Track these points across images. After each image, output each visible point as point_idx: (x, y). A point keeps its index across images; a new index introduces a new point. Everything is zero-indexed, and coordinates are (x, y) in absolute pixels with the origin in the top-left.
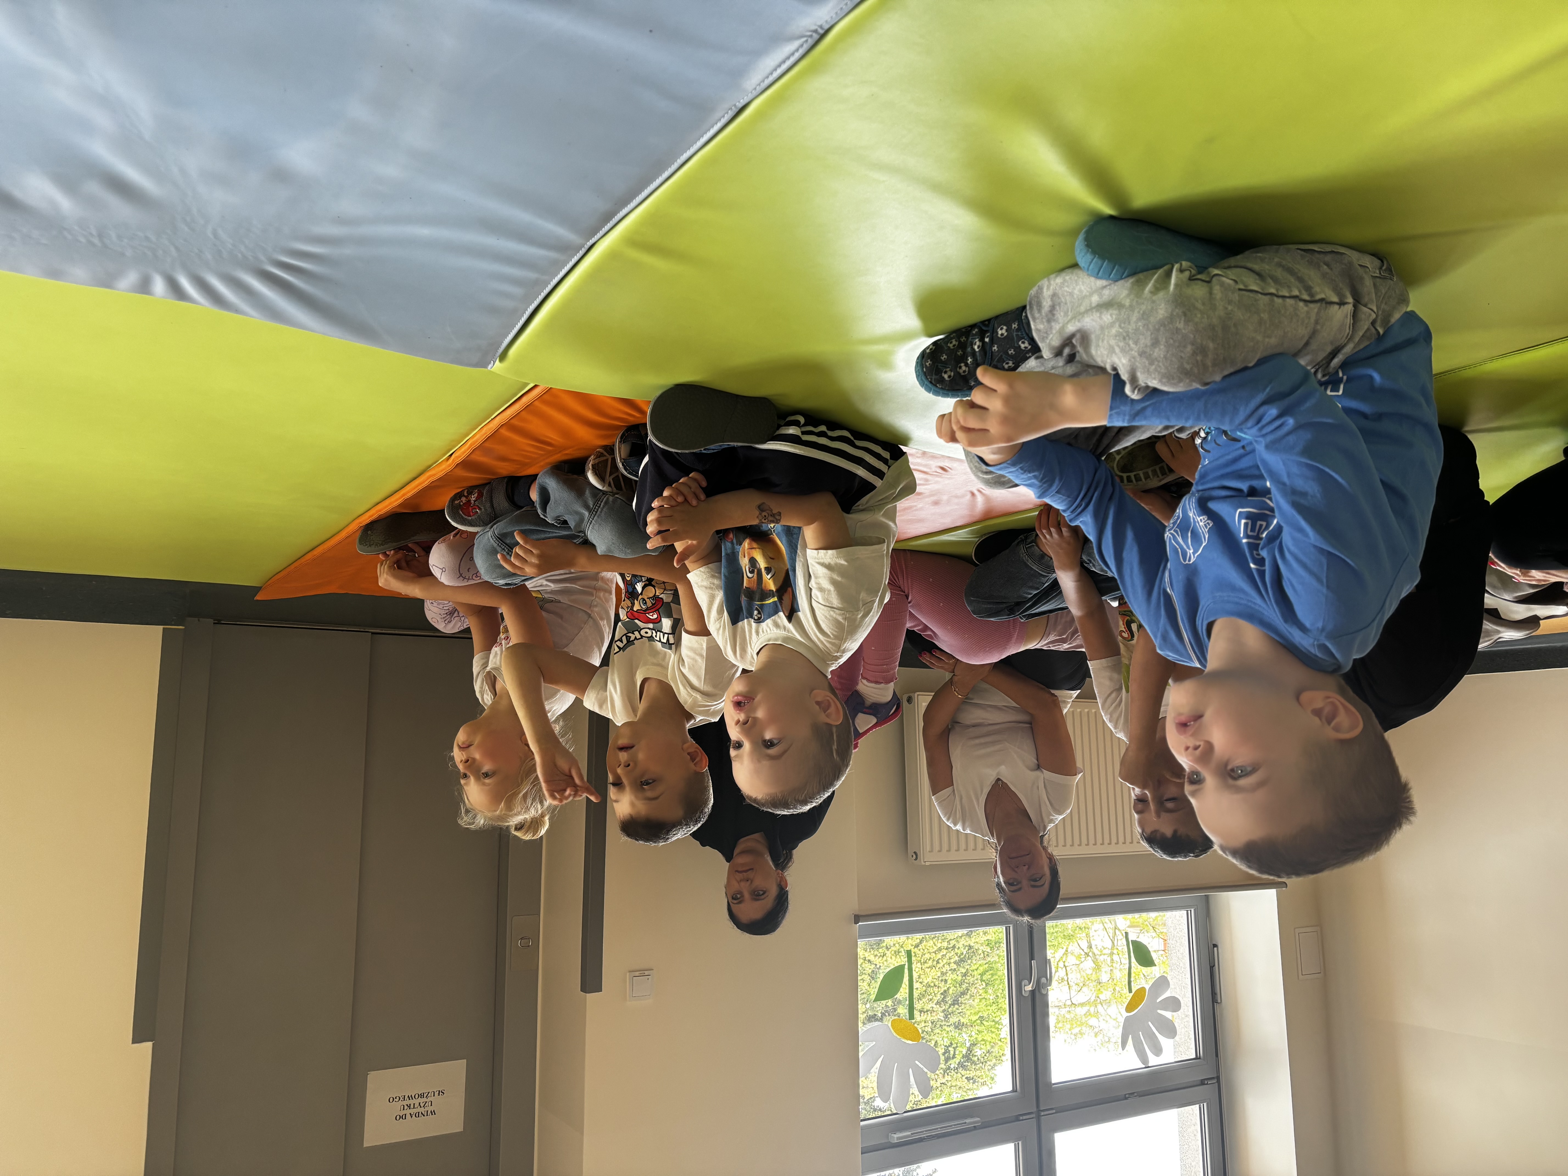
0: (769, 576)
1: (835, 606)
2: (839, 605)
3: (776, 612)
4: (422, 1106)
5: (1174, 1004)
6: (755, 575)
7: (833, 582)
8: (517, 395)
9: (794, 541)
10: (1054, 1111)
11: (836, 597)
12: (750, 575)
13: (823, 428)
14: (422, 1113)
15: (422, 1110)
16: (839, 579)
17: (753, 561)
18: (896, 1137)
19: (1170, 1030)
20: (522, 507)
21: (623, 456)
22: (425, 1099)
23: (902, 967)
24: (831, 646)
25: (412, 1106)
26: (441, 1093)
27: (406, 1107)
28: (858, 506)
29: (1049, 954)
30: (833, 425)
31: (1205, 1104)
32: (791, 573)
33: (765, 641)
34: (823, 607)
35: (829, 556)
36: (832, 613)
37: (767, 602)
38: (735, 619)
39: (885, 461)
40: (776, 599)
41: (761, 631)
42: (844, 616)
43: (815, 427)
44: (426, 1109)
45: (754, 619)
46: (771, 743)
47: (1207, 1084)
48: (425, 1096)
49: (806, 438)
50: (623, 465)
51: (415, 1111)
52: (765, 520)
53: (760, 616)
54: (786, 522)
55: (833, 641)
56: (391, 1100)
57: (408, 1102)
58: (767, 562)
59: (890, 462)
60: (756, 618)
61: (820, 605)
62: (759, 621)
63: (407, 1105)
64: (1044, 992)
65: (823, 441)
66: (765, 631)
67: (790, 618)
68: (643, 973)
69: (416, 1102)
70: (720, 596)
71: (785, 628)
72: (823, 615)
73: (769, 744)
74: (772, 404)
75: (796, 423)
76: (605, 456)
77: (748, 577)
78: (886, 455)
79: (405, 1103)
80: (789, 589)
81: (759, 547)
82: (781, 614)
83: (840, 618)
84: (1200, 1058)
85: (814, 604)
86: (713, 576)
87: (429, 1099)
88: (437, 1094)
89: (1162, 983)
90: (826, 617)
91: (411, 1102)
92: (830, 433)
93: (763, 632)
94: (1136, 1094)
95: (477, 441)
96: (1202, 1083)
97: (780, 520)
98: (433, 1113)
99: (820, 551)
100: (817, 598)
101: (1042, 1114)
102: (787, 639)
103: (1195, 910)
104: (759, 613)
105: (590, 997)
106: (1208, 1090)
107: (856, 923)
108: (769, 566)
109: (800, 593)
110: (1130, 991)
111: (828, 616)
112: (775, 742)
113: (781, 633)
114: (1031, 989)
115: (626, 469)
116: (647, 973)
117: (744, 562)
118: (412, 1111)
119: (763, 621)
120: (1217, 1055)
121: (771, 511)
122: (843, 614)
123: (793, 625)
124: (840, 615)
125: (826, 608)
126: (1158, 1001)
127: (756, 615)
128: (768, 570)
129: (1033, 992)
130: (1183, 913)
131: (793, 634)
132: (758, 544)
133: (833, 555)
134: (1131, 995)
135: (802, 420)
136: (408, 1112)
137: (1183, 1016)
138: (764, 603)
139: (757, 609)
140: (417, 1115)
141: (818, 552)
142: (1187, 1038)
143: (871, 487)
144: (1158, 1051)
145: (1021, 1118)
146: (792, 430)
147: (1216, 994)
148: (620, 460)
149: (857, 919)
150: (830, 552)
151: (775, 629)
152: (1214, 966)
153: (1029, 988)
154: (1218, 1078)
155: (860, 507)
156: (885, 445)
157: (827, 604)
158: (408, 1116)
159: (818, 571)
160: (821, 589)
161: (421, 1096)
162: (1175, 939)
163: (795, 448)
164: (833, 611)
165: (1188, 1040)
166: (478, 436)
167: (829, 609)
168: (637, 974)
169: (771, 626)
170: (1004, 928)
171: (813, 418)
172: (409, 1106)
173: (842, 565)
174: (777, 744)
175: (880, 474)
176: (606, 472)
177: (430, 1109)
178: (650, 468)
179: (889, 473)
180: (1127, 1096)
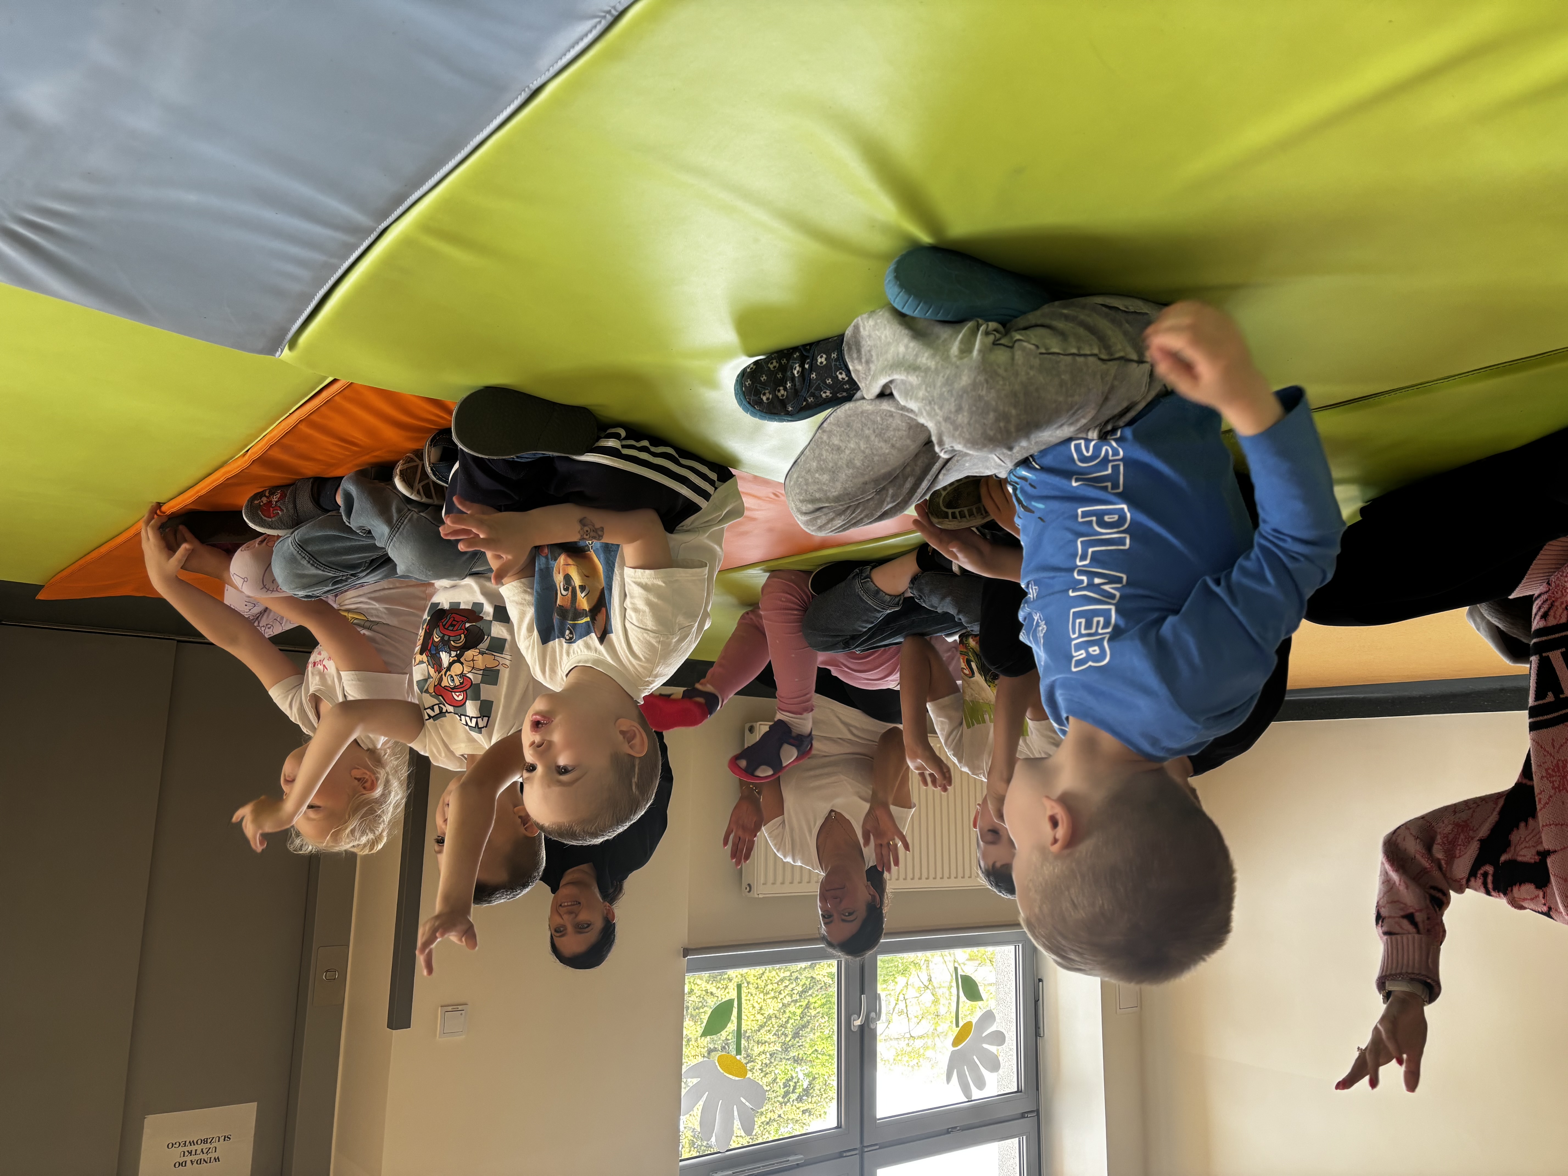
0: (583, 595)
1: (649, 628)
2: (654, 628)
3: (588, 633)
4: (205, 1151)
5: (999, 1038)
6: (570, 593)
7: (649, 603)
8: (316, 389)
9: (611, 559)
10: (878, 1147)
11: (651, 619)
12: (564, 593)
13: (645, 443)
14: (204, 1160)
15: (205, 1156)
16: (655, 600)
17: (568, 579)
19: (994, 1065)
20: (329, 511)
21: (432, 461)
22: (208, 1145)
23: (731, 1002)
24: (642, 669)
25: (193, 1153)
26: (227, 1138)
27: (187, 1153)
28: (683, 526)
29: (880, 988)
30: (657, 440)
31: (1024, 1137)
32: (606, 592)
33: (575, 663)
34: (637, 629)
35: (647, 576)
36: (645, 635)
37: (579, 622)
38: (545, 638)
39: (712, 482)
40: (588, 619)
41: (571, 651)
42: (658, 640)
43: (637, 441)
44: (209, 1156)
45: (566, 639)
46: (565, 770)
47: (1027, 1117)
48: (209, 1141)
49: (625, 451)
50: (432, 469)
51: (197, 1157)
52: (587, 535)
53: (571, 636)
54: (606, 540)
55: (646, 665)
56: (170, 1146)
57: (189, 1148)
58: (582, 580)
59: (717, 483)
60: (568, 638)
61: (633, 626)
62: (570, 641)
63: (188, 1151)
64: (872, 1026)
65: (644, 456)
66: (576, 652)
67: (602, 639)
68: (456, 1007)
69: (199, 1147)
70: (530, 612)
71: (596, 650)
72: (636, 636)
73: (563, 770)
74: (594, 416)
75: (617, 436)
76: (415, 461)
77: (562, 595)
78: (713, 476)
79: (186, 1149)
80: (604, 609)
81: (574, 563)
82: (593, 635)
83: (653, 641)
84: (1021, 1092)
85: (628, 625)
86: (525, 592)
87: (214, 1145)
88: (222, 1139)
89: (988, 1017)
90: (639, 639)
91: (193, 1148)
92: (653, 449)
93: (574, 653)
94: (958, 1128)
95: (275, 437)
96: (1023, 1116)
97: (602, 536)
98: (217, 1159)
99: (637, 570)
100: (632, 619)
101: (866, 1150)
102: (597, 662)
103: (1023, 945)
104: (571, 633)
105: (398, 1034)
106: (1028, 1123)
107: (684, 957)
108: (583, 584)
109: (614, 614)
110: (957, 1025)
111: (641, 639)
112: (570, 768)
113: (592, 655)
114: (859, 1024)
115: (435, 475)
116: (460, 1008)
117: (559, 579)
118: (194, 1158)
119: (574, 642)
120: (1037, 1089)
121: (594, 526)
122: (657, 637)
123: (604, 647)
124: (653, 637)
125: (639, 630)
126: (983, 1035)
127: (568, 635)
128: (582, 588)
129: (862, 1027)
130: (1011, 948)
131: (604, 657)
132: (573, 560)
133: (651, 575)
134: (958, 1029)
135: (623, 433)
136: (188, 1158)
137: (1007, 1050)
138: (576, 622)
139: (569, 629)
140: (199, 1162)
141: (635, 572)
142: (1010, 1071)
143: (695, 508)
144: (981, 1084)
145: (845, 1155)
146: (611, 443)
147: (1039, 1028)
148: (429, 465)
149: (686, 952)
150: (647, 572)
151: (585, 650)
152: (1039, 1000)
153: (858, 1023)
154: (1038, 1111)
155: (684, 528)
156: (712, 466)
157: (641, 626)
159: (634, 590)
160: (636, 610)
162: (1002, 974)
163: (614, 461)
164: (647, 633)
165: (1011, 1074)
166: (275, 432)
167: (643, 631)
168: (450, 1008)
169: (582, 647)
170: (836, 962)
171: (635, 432)
172: (190, 1153)
173: (659, 586)
174: (572, 770)
175: (706, 496)
176: (415, 479)
177: (213, 1155)
178: (460, 475)
179: (716, 496)
180: (950, 1130)
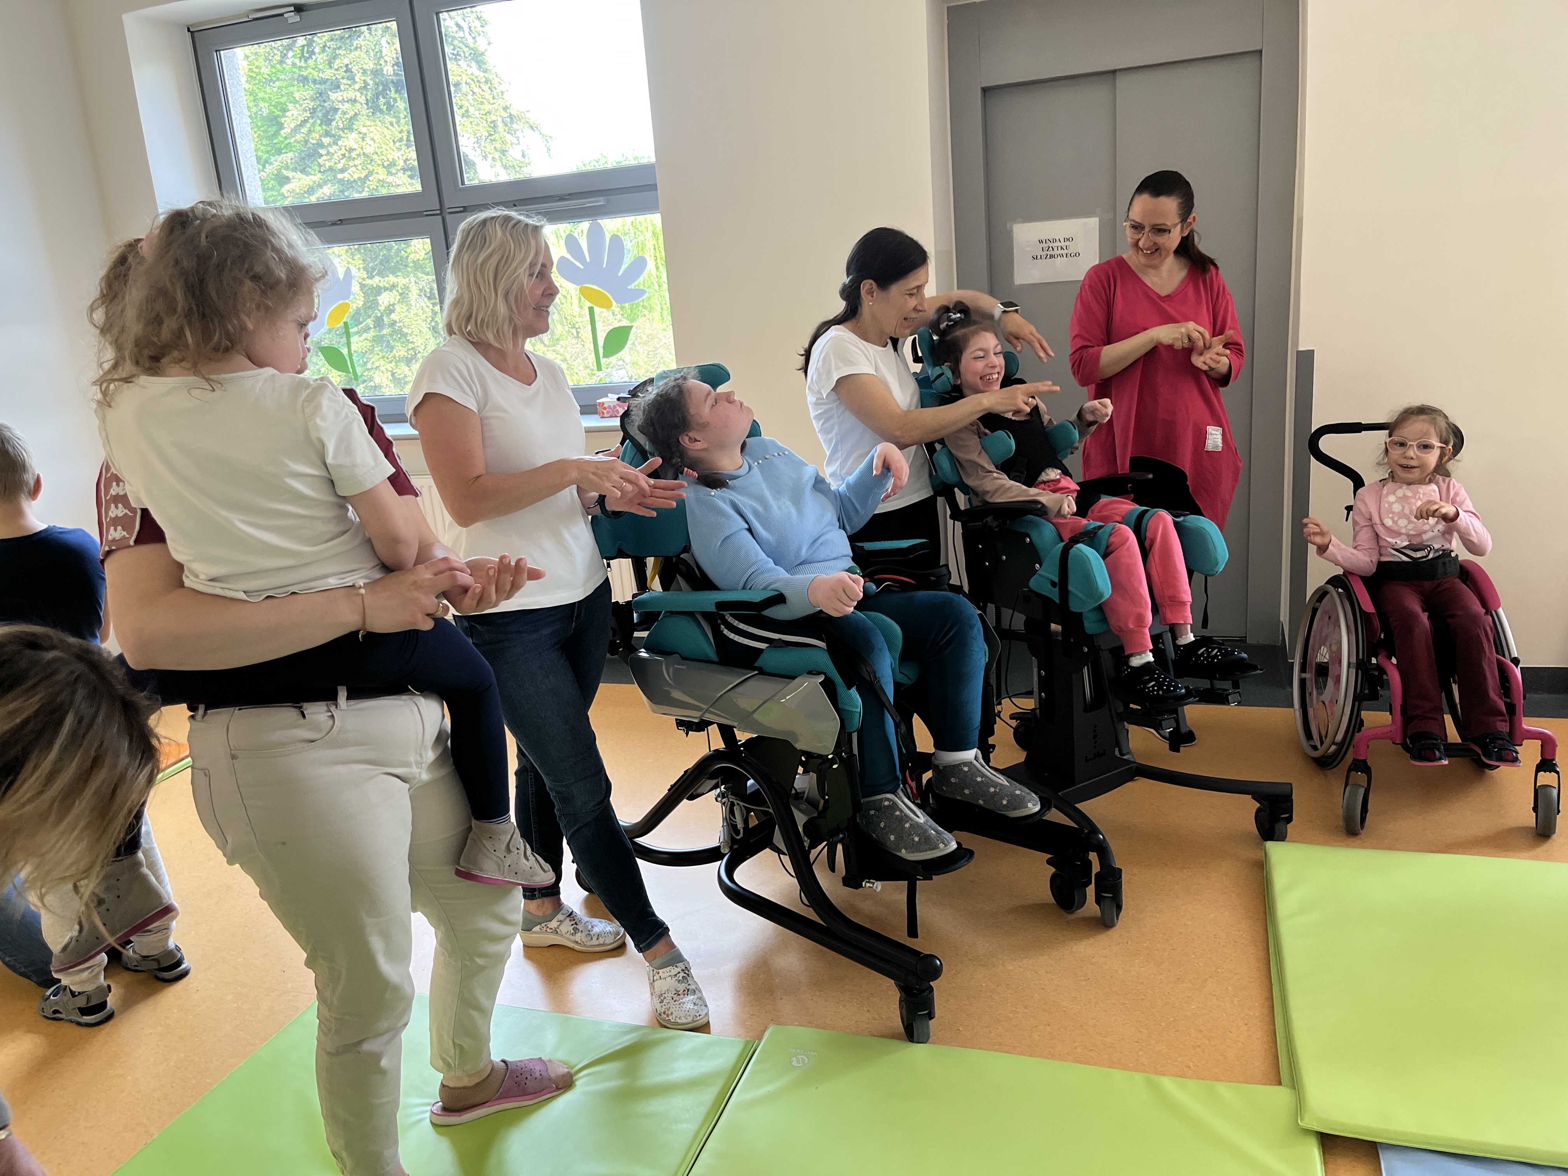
4: (1051, 248)
14: (1050, 242)
18: (601, 201)
22: (1049, 253)
23: (607, 355)
25: (1059, 248)
26: (1035, 258)
27: (1065, 248)
48: (1049, 256)
51: (1056, 244)
57: (1064, 252)
69: (1056, 252)
79: (1066, 251)
91: (1060, 252)
101: (438, 212)
118: (1058, 244)
140: (1054, 241)
145: (462, 209)
158: (1062, 240)
161: (1052, 256)
172: (1062, 248)
177: (1044, 245)
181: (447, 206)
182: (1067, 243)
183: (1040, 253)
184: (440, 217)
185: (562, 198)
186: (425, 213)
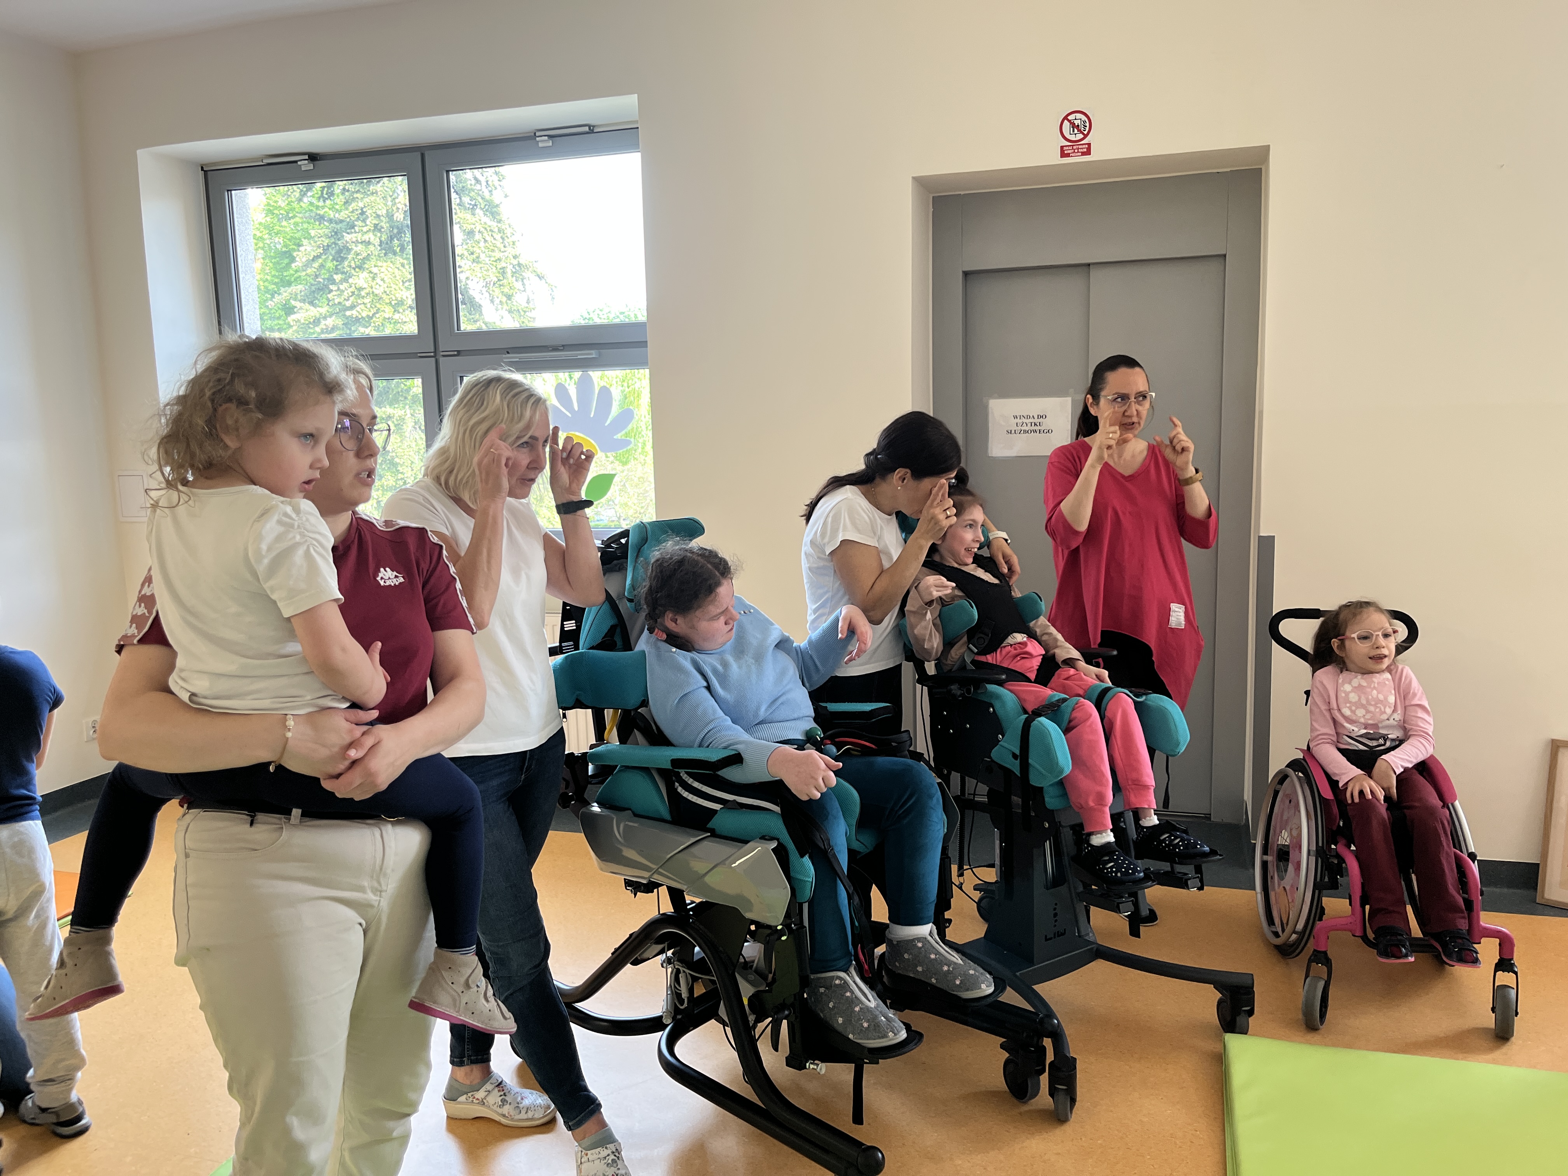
4: (1025, 424)
14: (1025, 418)
15: (1025, 420)
18: (593, 354)
44: (1021, 421)
48: (1023, 431)
51: (1030, 420)
57: (1037, 428)
63: (1037, 426)
88: (1013, 432)
98: (1015, 417)
101: (432, 354)
118: (1032, 420)
140: (1028, 417)
145: (456, 353)
158: (1036, 417)
161: (1026, 432)
177: (1018, 420)
181: (441, 349)
182: (1041, 420)
183: (1014, 428)
184: (433, 359)
185: (555, 349)
186: (419, 355)
